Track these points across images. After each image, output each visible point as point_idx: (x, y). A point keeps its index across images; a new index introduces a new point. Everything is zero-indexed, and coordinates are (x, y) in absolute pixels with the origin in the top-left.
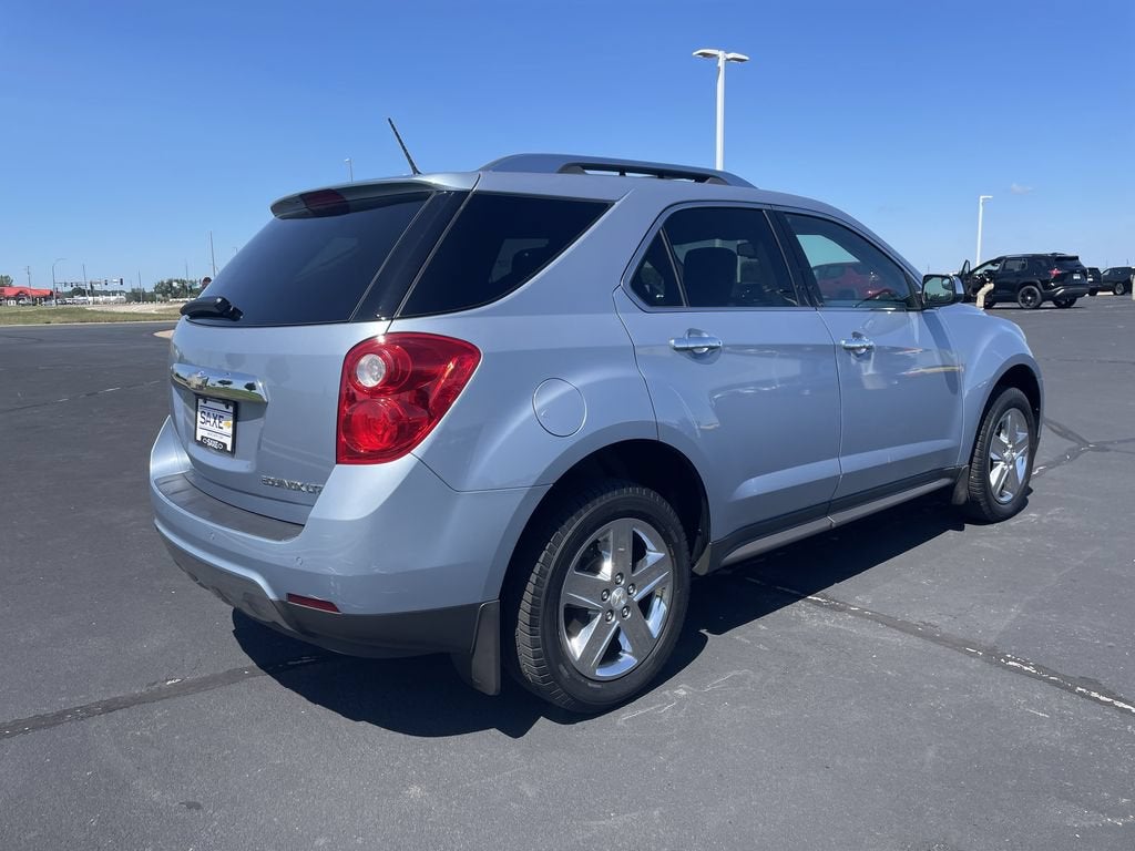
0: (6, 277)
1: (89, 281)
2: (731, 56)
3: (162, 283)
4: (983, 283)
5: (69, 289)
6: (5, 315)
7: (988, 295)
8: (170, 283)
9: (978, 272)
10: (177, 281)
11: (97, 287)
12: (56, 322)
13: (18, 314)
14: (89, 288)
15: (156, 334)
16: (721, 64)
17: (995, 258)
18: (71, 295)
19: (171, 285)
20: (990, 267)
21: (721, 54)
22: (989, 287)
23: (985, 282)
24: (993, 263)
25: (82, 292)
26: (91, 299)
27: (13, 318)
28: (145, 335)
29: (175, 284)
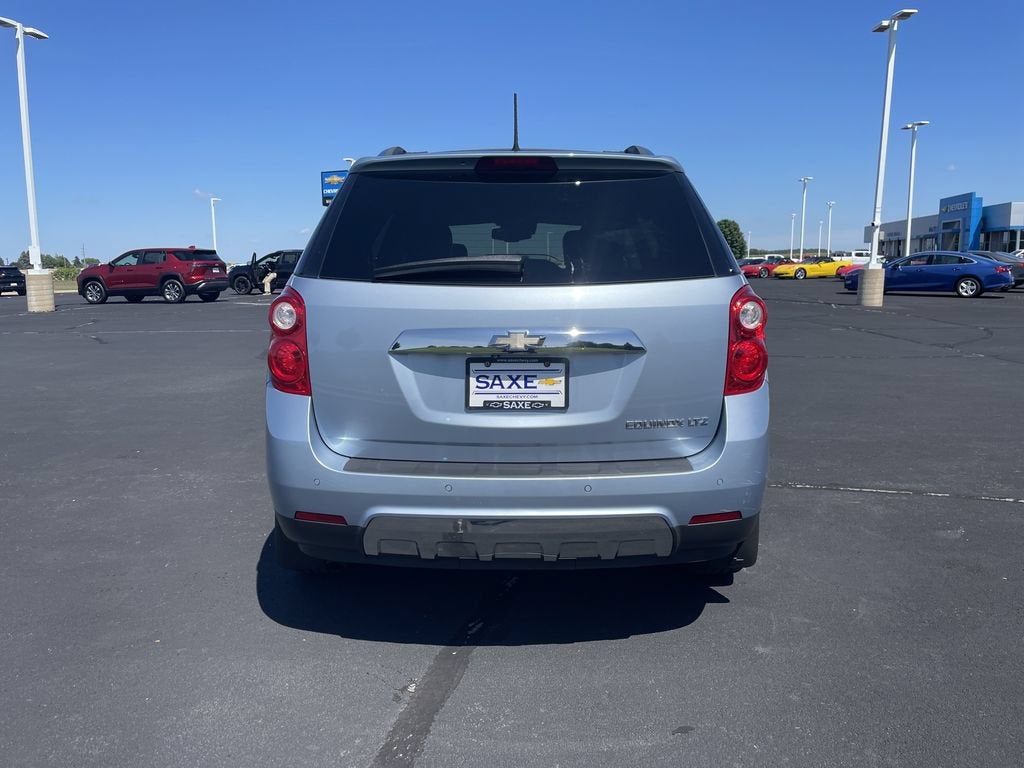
2: (30, 30)
4: (266, 273)
7: (273, 282)
9: (264, 262)
16: (19, 35)
17: (274, 252)
20: (269, 259)
21: (19, 26)
22: (273, 275)
23: (269, 272)
24: (272, 256)
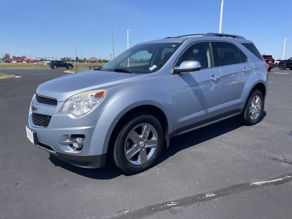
0: (25, 56)
1: (45, 57)
3: (62, 58)
5: (40, 59)
6: (25, 65)
8: (64, 58)
10: (66, 58)
11: (47, 59)
12: (38, 68)
13: (28, 65)
14: (45, 59)
15: (64, 72)
18: (40, 61)
19: (65, 59)
25: (43, 60)
26: (45, 62)
27: (27, 66)
28: (61, 72)
29: (66, 59)
